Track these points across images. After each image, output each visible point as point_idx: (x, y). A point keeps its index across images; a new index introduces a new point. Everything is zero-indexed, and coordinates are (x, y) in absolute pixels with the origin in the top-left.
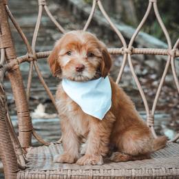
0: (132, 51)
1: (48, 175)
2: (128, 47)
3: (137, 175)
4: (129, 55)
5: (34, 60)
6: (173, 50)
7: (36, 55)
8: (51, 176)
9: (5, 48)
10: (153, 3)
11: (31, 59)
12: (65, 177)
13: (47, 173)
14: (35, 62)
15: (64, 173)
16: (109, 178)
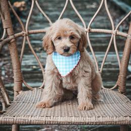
1: (15, 119)
3: (75, 121)
6: (115, 31)
9: (6, 29)
11: (24, 35)
12: (27, 121)
13: (15, 118)
14: (27, 37)
15: (27, 119)
16: (56, 122)
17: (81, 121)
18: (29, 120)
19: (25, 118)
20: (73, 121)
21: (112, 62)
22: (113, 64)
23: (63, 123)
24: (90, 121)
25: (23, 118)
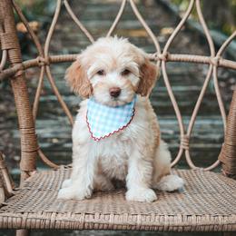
0: (167, 57)
1: (24, 218)
2: (162, 52)
4: (163, 62)
5: (45, 65)
6: (216, 58)
7: (50, 60)
8: (29, 220)
9: (7, 50)
11: (42, 64)
12: (47, 222)
13: (24, 216)
14: (48, 67)
15: (47, 217)
16: (105, 226)
17: (155, 224)
18: (53, 220)
19: (44, 216)
20: (139, 222)
21: (200, 133)
22: (202, 137)
23: (120, 227)
24: (171, 223)
25: (39, 216)
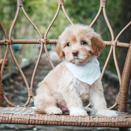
3: (65, 121)
5: (9, 44)
10: (102, 8)
11: (7, 43)
12: (7, 119)
15: (7, 116)
16: (42, 122)
17: (72, 121)
18: (10, 118)
19: (5, 116)
20: (63, 120)
23: (51, 123)
24: (83, 121)
25: (2, 115)
